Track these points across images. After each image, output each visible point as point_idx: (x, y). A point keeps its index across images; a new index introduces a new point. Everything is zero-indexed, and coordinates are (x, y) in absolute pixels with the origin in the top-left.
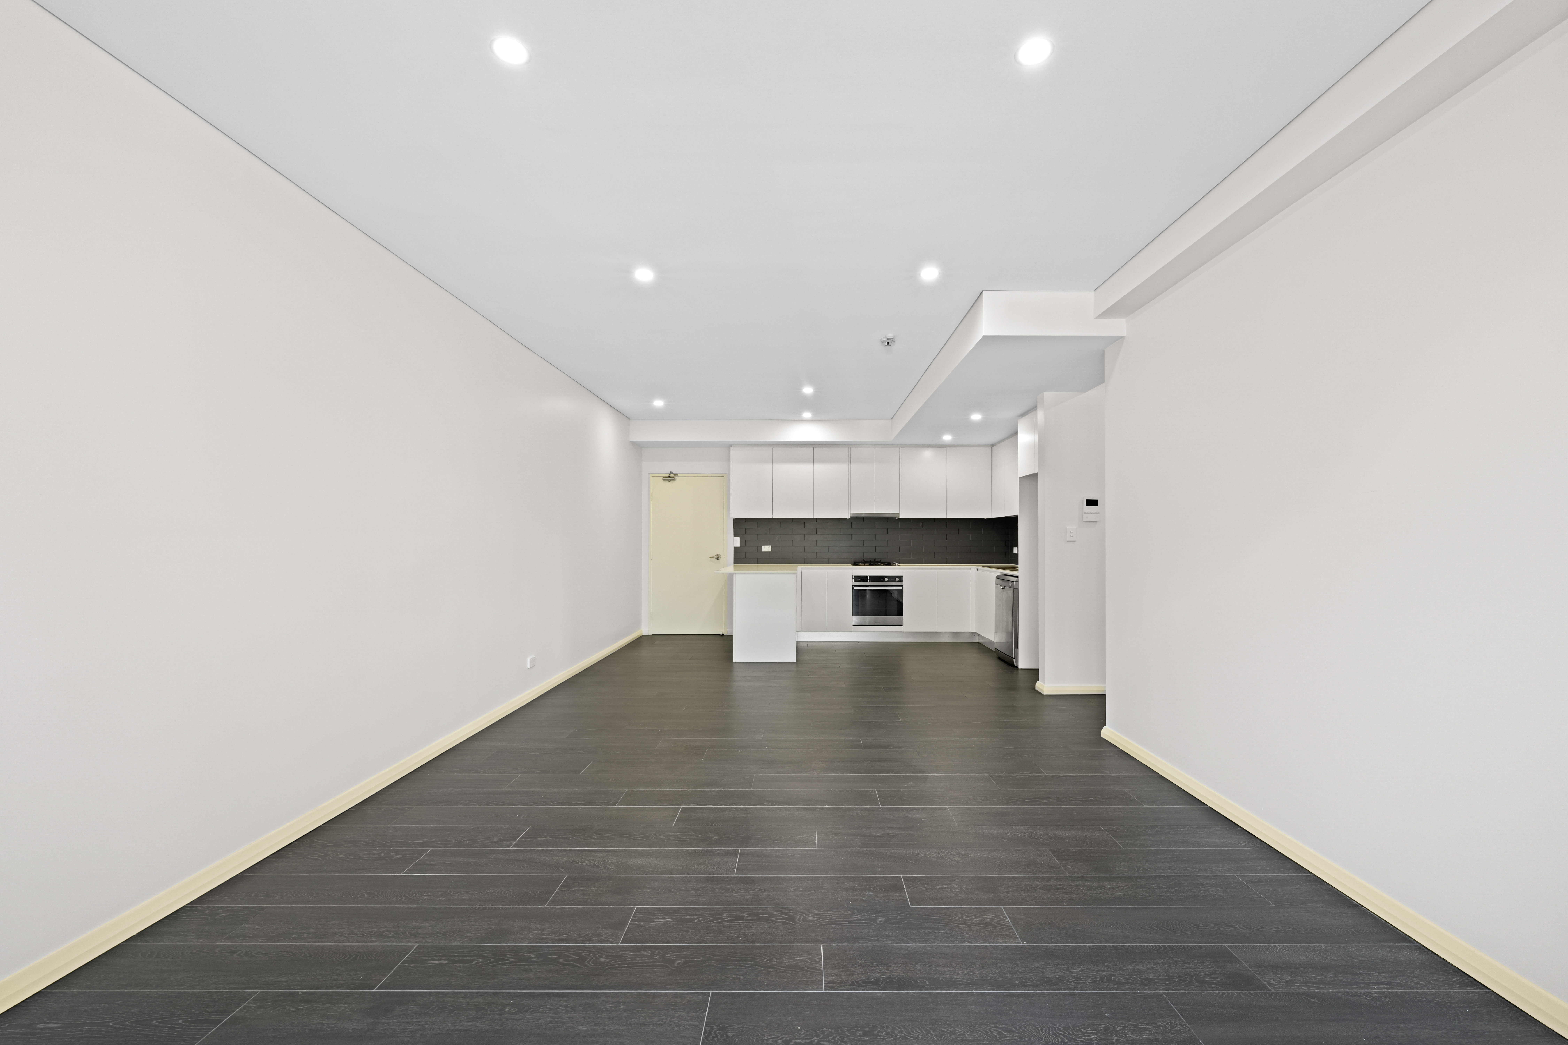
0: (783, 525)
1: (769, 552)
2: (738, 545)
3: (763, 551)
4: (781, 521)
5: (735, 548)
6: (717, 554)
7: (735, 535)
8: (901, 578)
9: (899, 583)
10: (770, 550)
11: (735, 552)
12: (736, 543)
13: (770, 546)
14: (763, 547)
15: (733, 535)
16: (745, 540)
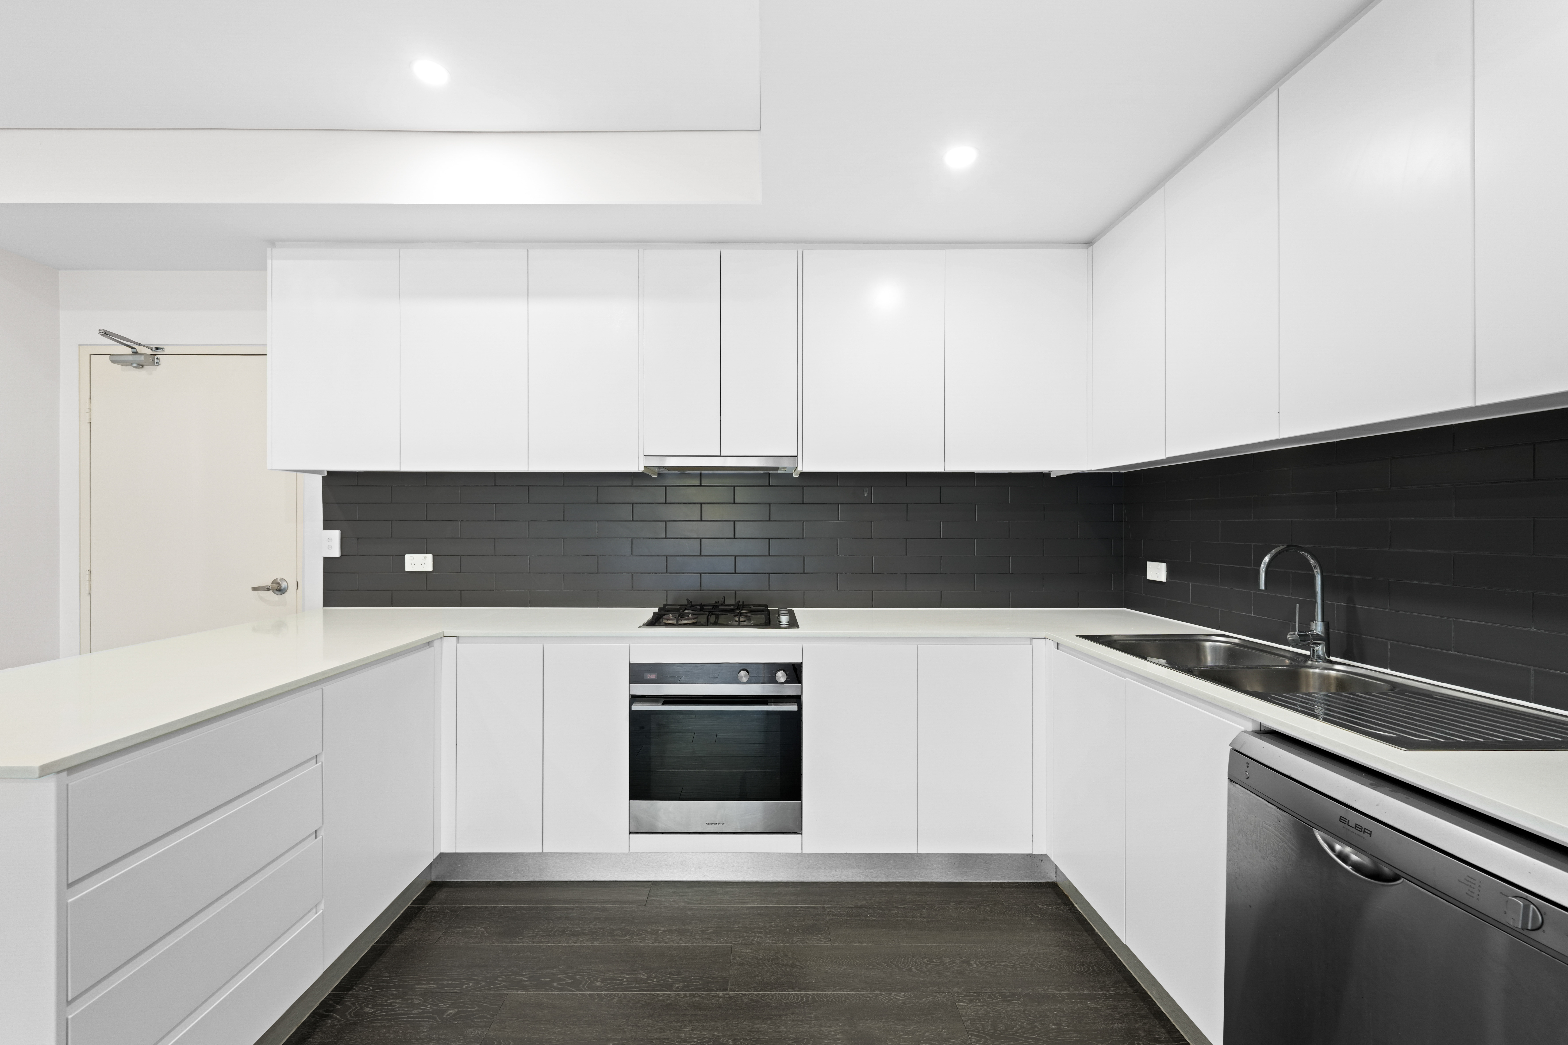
0: (468, 494)
1: (426, 573)
2: (336, 553)
3: (407, 569)
4: (461, 483)
5: (327, 560)
6: (275, 576)
7: (328, 525)
8: (795, 672)
9: (790, 690)
10: (429, 568)
11: (326, 571)
12: (330, 547)
13: (431, 556)
14: (408, 557)
15: (325, 520)
16: (358, 538)
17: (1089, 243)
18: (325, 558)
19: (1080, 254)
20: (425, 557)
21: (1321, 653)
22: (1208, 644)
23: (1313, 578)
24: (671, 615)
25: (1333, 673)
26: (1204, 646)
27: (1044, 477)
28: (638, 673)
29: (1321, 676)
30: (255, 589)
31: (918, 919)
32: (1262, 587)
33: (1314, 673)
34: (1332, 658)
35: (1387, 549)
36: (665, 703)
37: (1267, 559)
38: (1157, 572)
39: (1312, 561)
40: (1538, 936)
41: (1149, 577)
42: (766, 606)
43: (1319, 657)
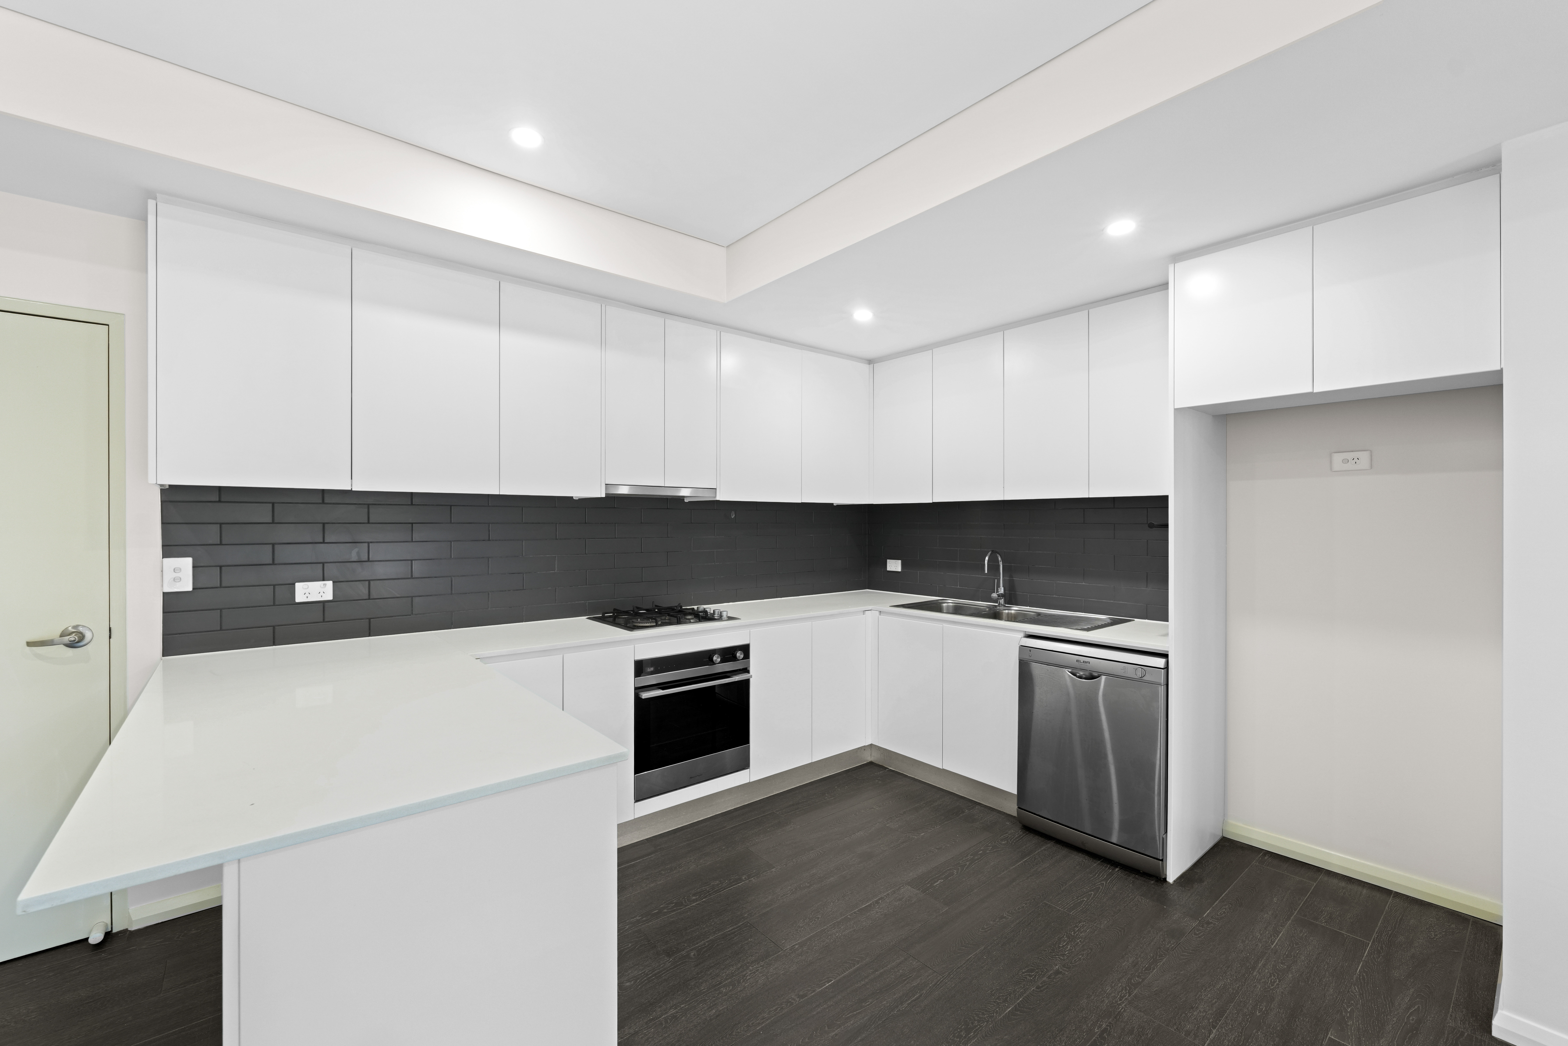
0: (377, 514)
1: (324, 603)
2: (186, 585)
3: (298, 599)
4: (370, 501)
5: (168, 597)
6: (68, 624)
7: (170, 549)
9: (735, 671)
10: (329, 596)
11: (167, 611)
12: (174, 580)
13: (330, 584)
14: (299, 586)
15: (164, 546)
16: (221, 567)
17: (870, 362)
18: (165, 595)
19: (865, 367)
20: (325, 585)
21: (1002, 603)
22: (944, 605)
23: (999, 566)
24: (639, 620)
25: (1013, 612)
26: (943, 606)
27: (830, 505)
28: (640, 668)
29: (1008, 613)
30: (29, 644)
31: (828, 799)
32: (986, 572)
33: (1005, 613)
34: (1006, 605)
35: (1028, 552)
36: (663, 689)
37: (987, 558)
38: (894, 566)
39: (1000, 559)
40: (1145, 678)
41: (888, 569)
42: (681, 607)
43: (1002, 605)
